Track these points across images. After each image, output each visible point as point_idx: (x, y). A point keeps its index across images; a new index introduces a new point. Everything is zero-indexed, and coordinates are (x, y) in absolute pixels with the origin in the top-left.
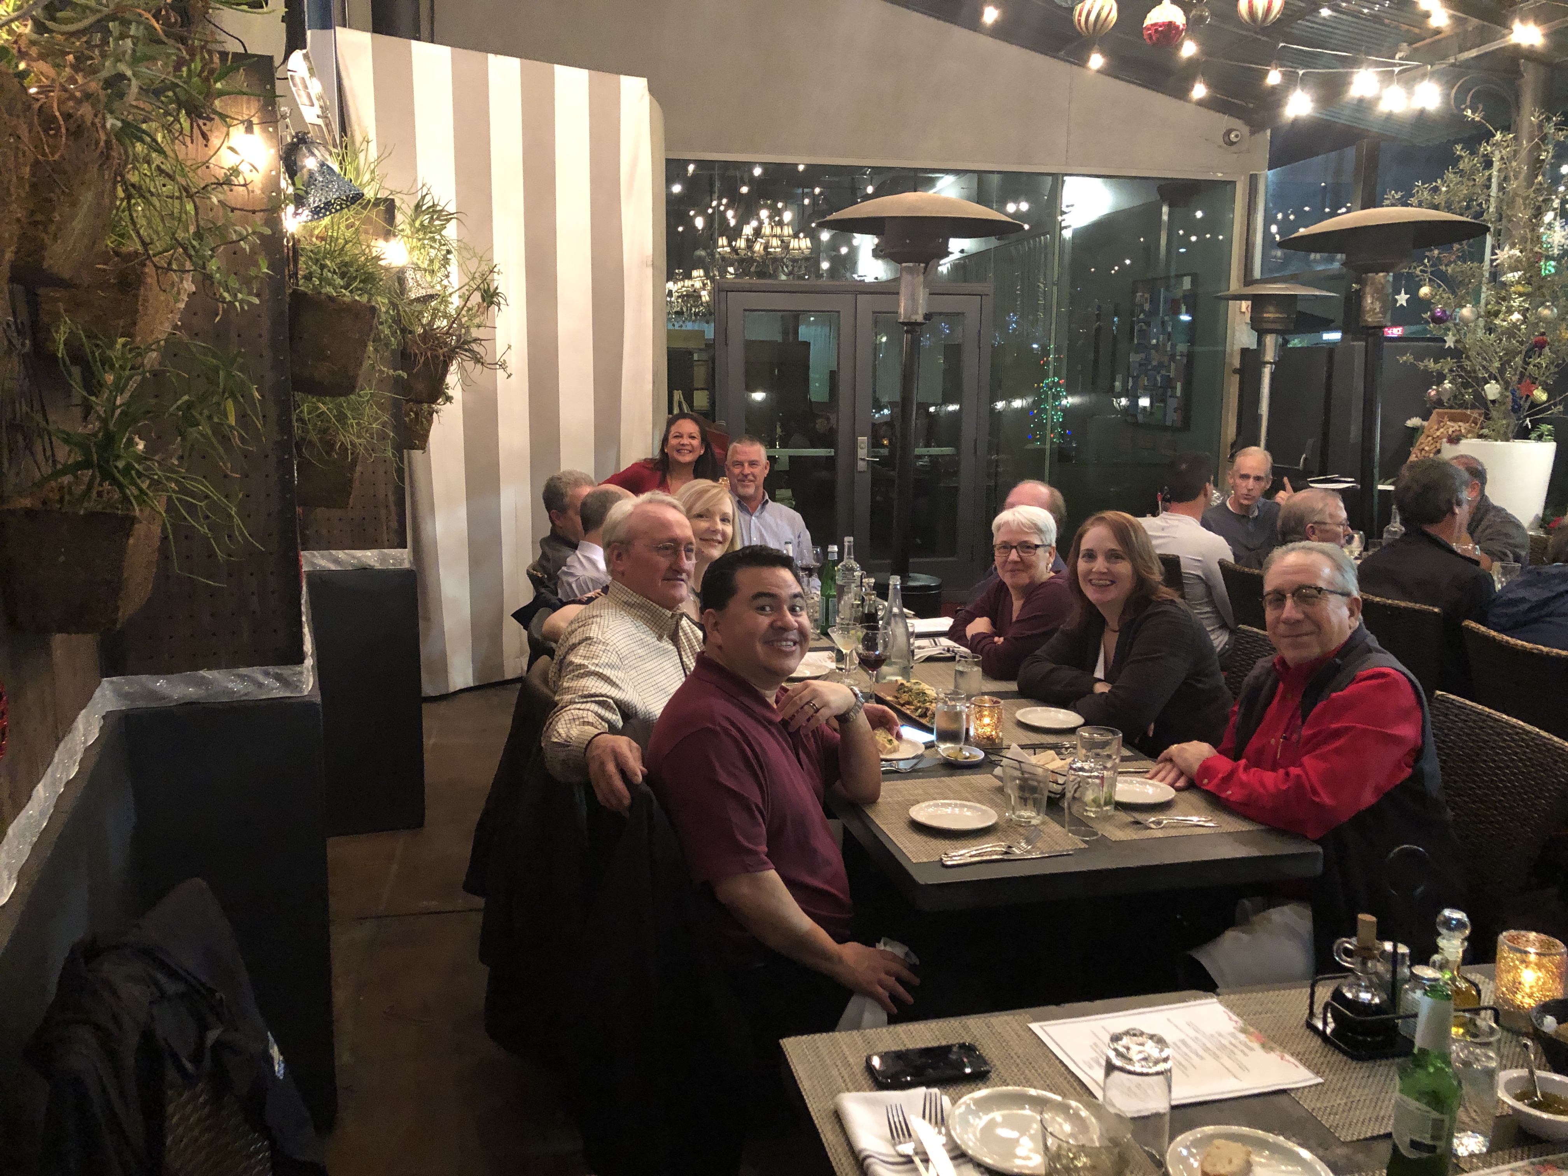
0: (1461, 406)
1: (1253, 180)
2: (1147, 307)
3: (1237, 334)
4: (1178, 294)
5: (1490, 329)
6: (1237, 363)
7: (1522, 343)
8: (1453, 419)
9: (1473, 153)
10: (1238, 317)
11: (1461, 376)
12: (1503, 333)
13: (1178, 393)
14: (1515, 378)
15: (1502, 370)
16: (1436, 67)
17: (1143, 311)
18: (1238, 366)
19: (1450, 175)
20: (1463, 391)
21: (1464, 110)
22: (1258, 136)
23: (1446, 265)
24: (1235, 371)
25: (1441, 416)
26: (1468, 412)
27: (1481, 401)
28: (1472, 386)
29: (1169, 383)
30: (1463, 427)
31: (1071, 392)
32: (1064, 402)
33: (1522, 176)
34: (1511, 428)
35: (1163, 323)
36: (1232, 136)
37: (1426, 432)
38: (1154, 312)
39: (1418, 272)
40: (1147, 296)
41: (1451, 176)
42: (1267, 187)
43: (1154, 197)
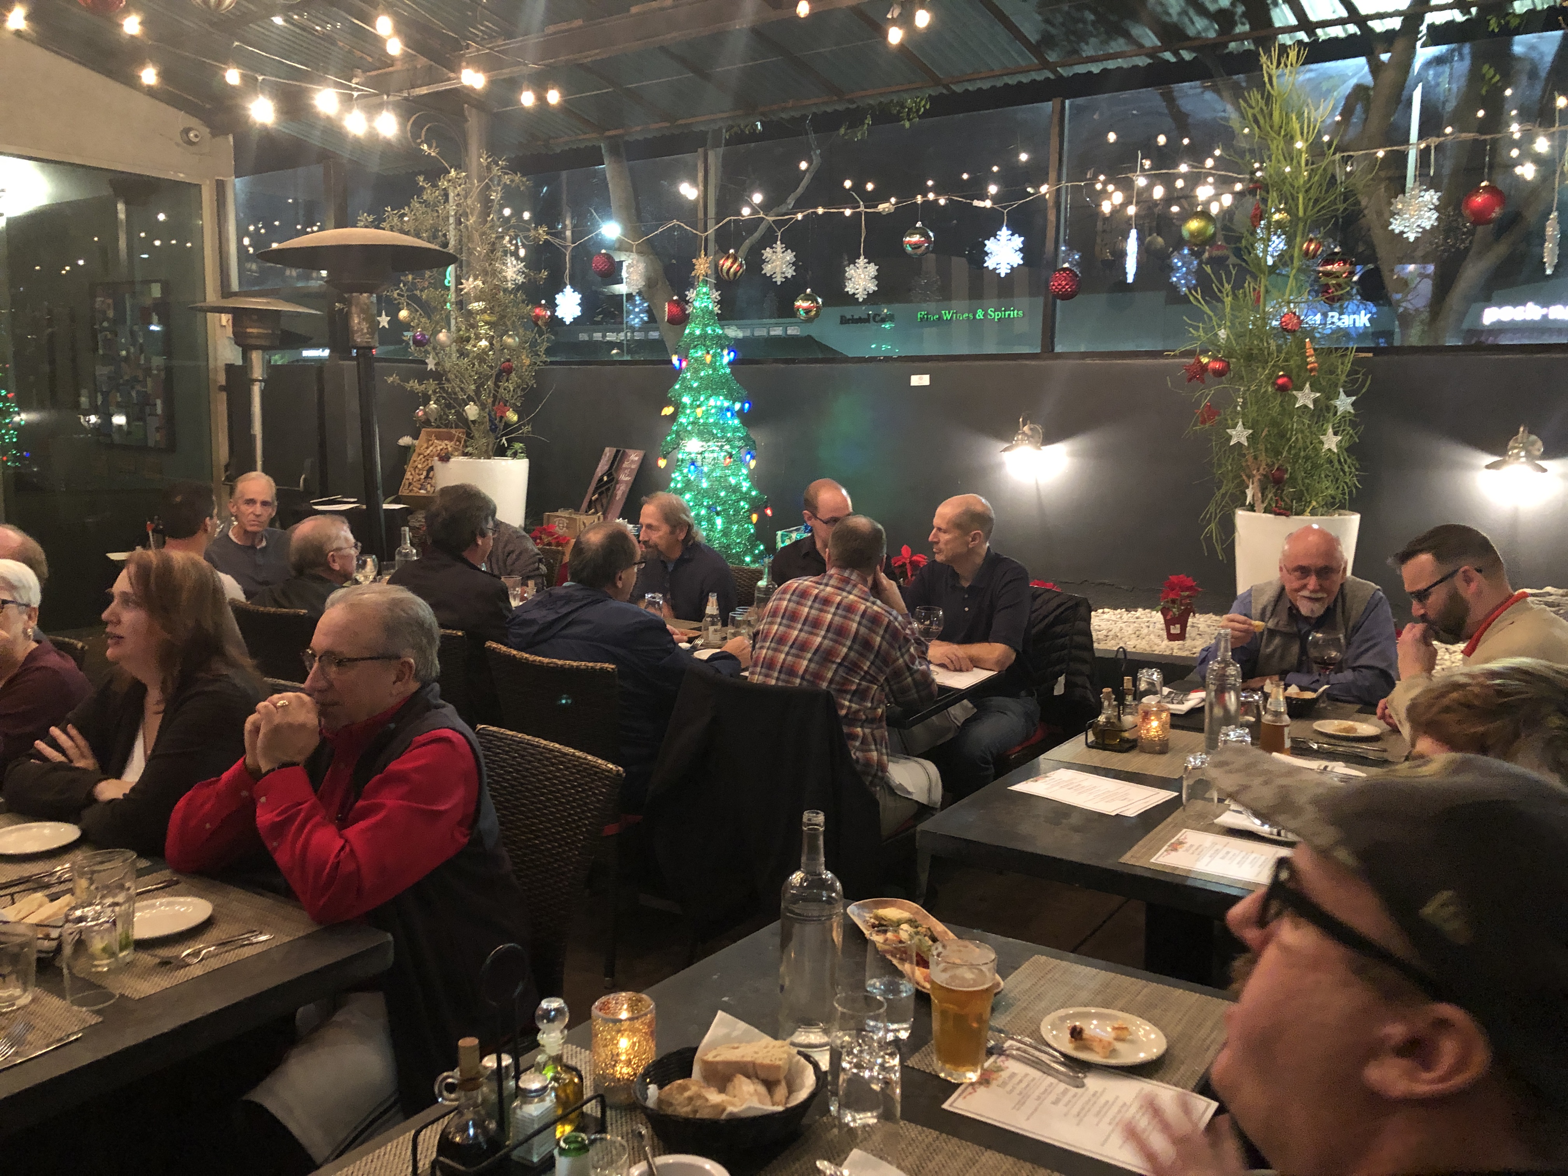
0: (446, 426)
1: (220, 187)
2: (111, 314)
3: (220, 348)
4: (148, 302)
5: (462, 354)
6: (222, 379)
7: (491, 367)
8: (439, 437)
9: (435, 186)
10: (219, 331)
11: (444, 398)
12: (475, 358)
13: (159, 411)
14: (490, 401)
15: (477, 392)
16: (391, 98)
17: (106, 319)
18: (224, 383)
19: (415, 204)
20: (447, 411)
21: (420, 144)
22: (219, 140)
23: (421, 291)
24: (222, 388)
25: (429, 434)
26: (453, 431)
27: (463, 421)
28: (454, 408)
29: (146, 401)
30: (449, 445)
31: (24, 406)
32: (17, 419)
33: (476, 213)
34: (490, 447)
35: (133, 334)
36: (192, 135)
37: (417, 451)
38: (119, 319)
39: (395, 296)
40: (110, 301)
41: (418, 205)
42: (235, 194)
43: (106, 191)
